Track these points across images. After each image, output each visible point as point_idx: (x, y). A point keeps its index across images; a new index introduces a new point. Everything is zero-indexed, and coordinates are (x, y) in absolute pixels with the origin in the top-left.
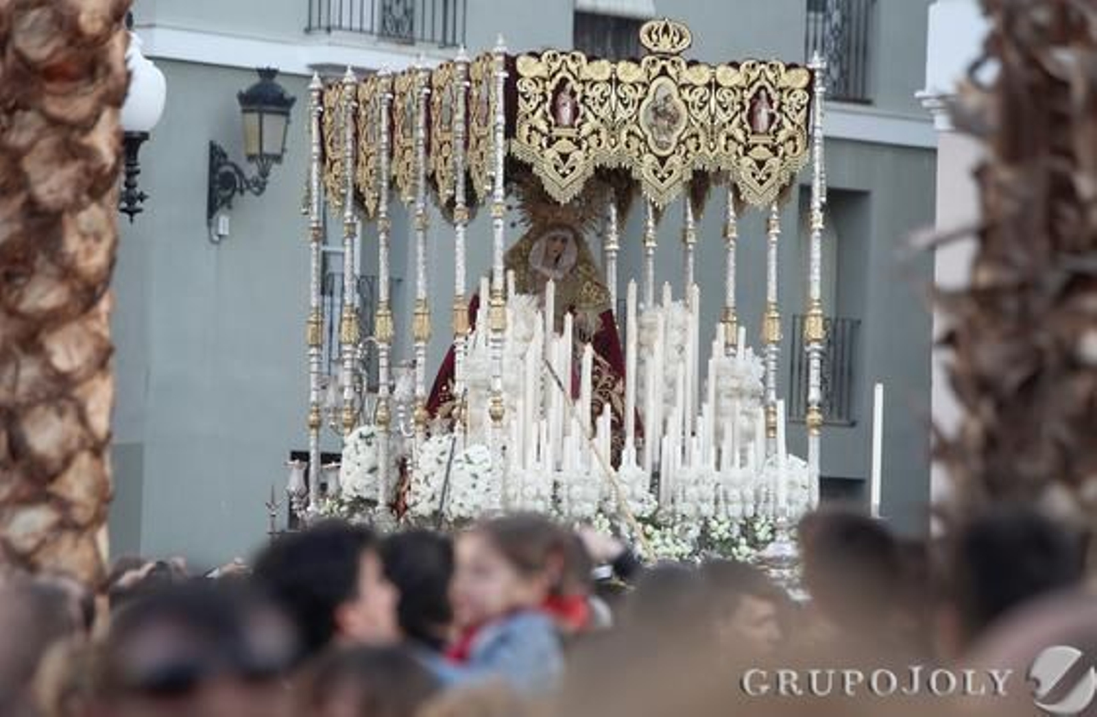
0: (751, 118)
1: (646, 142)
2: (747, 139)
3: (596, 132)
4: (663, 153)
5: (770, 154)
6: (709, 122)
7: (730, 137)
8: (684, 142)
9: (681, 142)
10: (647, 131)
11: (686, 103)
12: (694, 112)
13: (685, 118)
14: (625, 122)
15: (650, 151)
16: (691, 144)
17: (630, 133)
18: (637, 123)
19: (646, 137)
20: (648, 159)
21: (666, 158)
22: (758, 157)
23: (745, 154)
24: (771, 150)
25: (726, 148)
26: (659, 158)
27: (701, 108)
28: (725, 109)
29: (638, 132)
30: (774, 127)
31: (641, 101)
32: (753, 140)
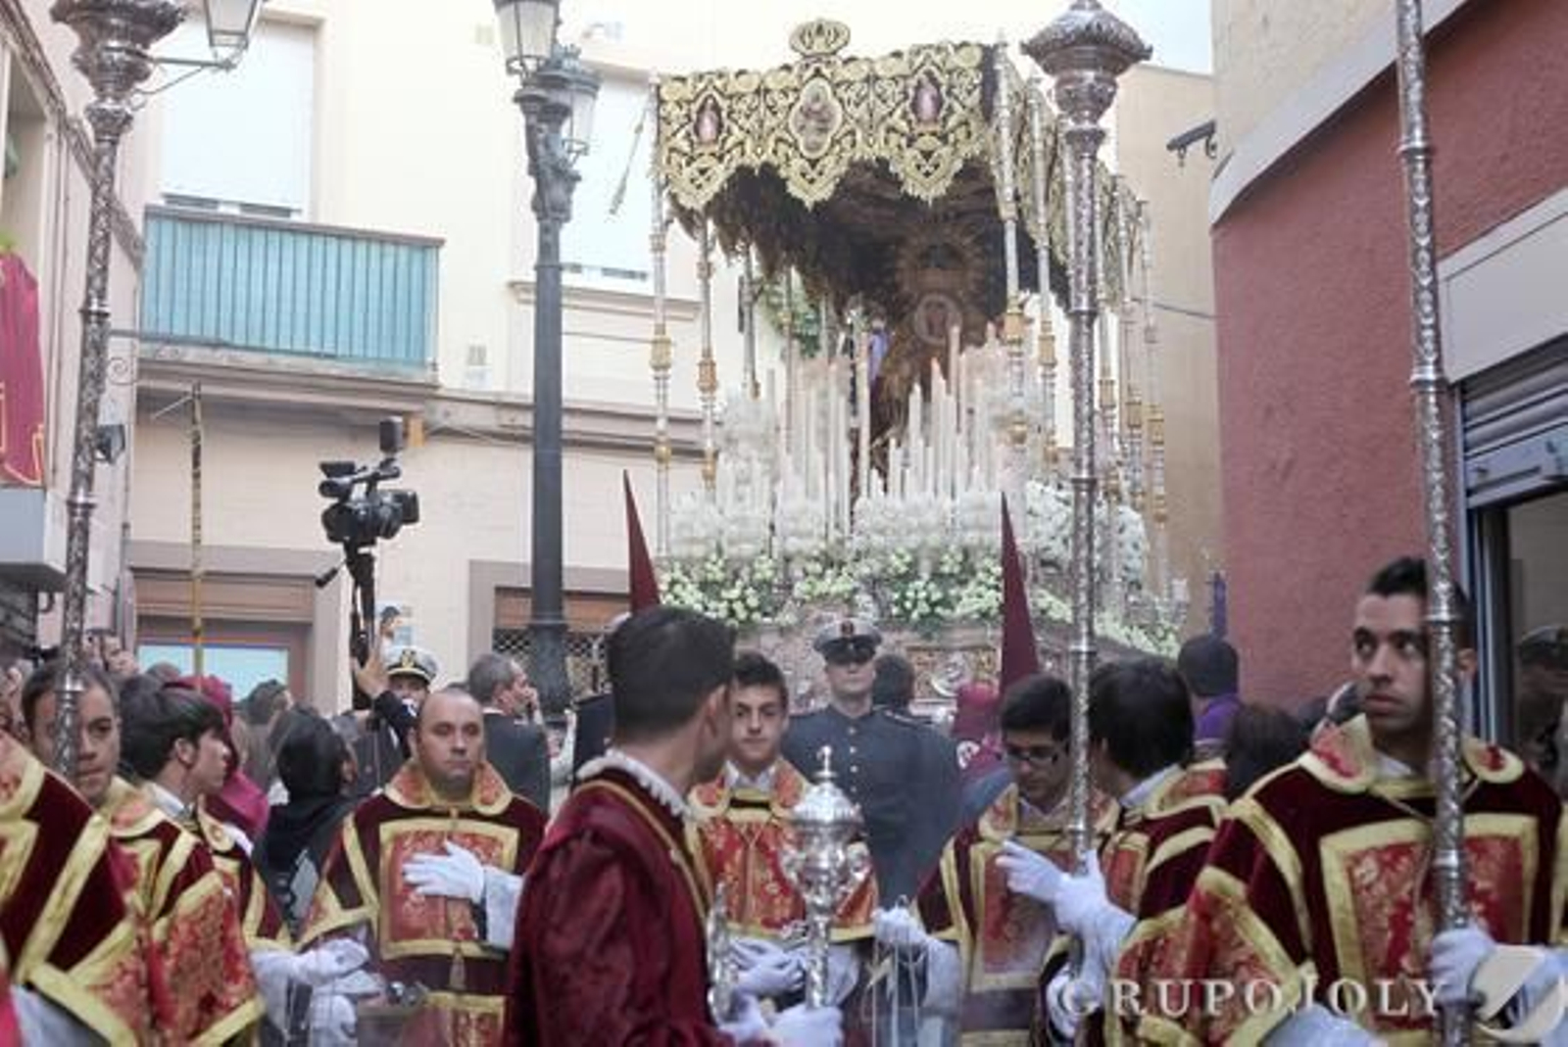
0: (915, 107)
1: (797, 148)
2: (911, 129)
3: (741, 143)
4: (814, 156)
5: (939, 143)
6: (867, 117)
7: (891, 129)
8: (839, 142)
9: (835, 142)
10: (797, 136)
11: (841, 101)
12: (850, 109)
13: (839, 118)
14: (773, 130)
15: (802, 156)
16: (846, 142)
17: (779, 140)
18: (787, 129)
19: (796, 141)
20: (797, 164)
21: (817, 160)
22: (924, 148)
23: (909, 145)
24: (939, 138)
25: (886, 141)
26: (809, 160)
27: (857, 105)
28: (884, 101)
29: (786, 136)
30: (943, 113)
31: (791, 106)
32: (918, 129)
